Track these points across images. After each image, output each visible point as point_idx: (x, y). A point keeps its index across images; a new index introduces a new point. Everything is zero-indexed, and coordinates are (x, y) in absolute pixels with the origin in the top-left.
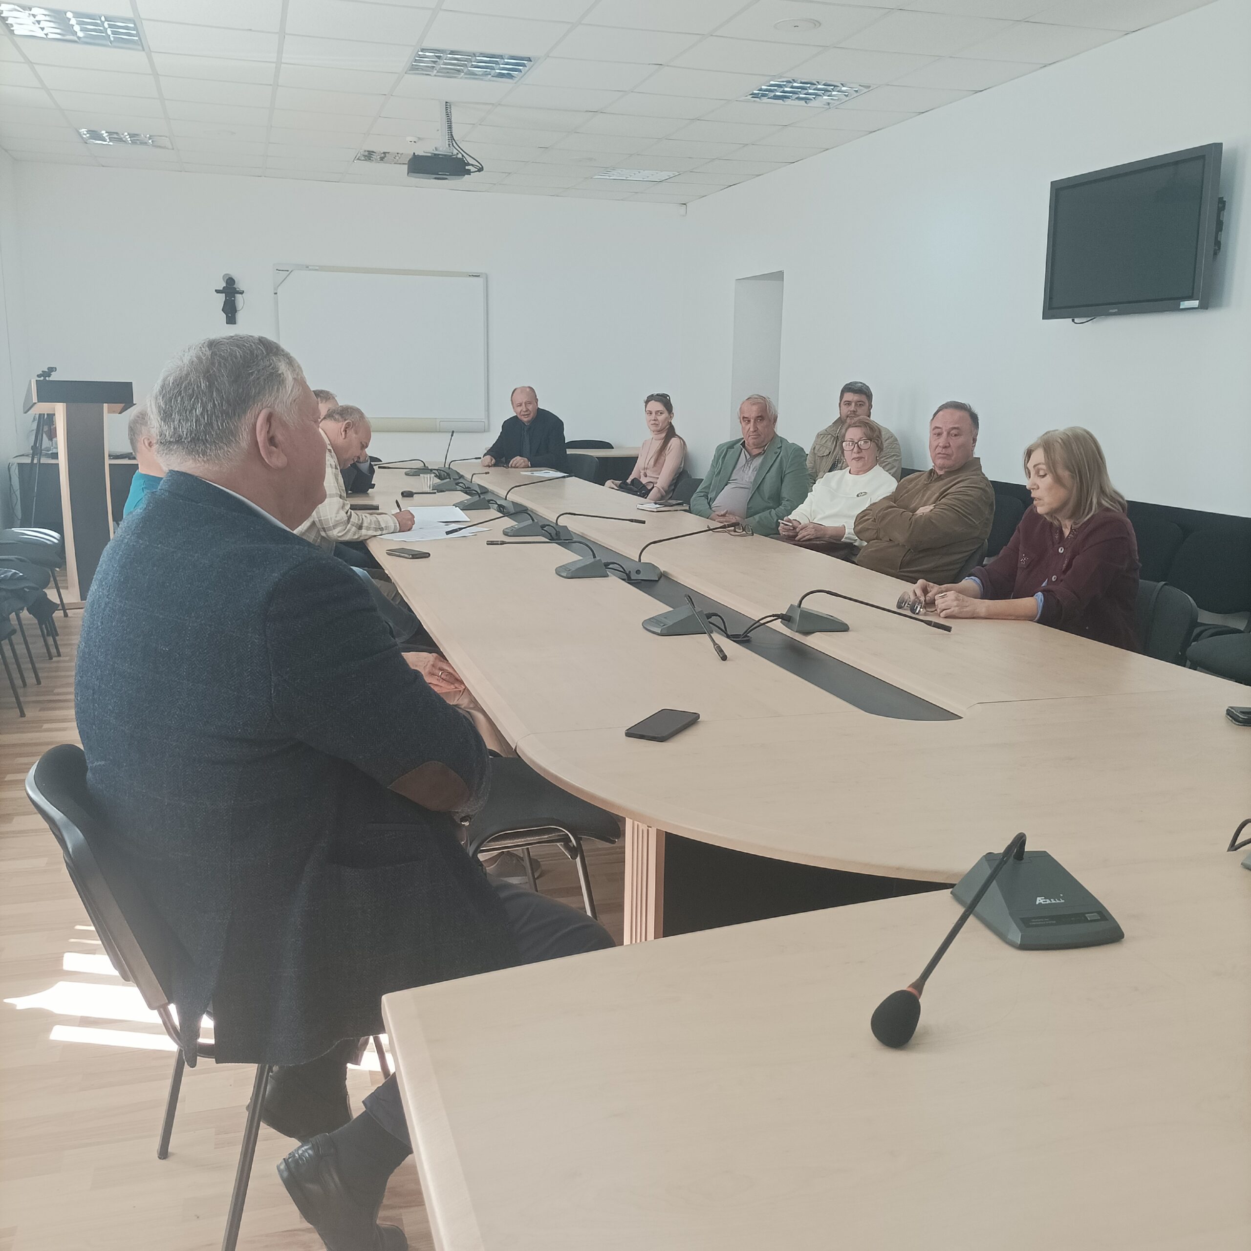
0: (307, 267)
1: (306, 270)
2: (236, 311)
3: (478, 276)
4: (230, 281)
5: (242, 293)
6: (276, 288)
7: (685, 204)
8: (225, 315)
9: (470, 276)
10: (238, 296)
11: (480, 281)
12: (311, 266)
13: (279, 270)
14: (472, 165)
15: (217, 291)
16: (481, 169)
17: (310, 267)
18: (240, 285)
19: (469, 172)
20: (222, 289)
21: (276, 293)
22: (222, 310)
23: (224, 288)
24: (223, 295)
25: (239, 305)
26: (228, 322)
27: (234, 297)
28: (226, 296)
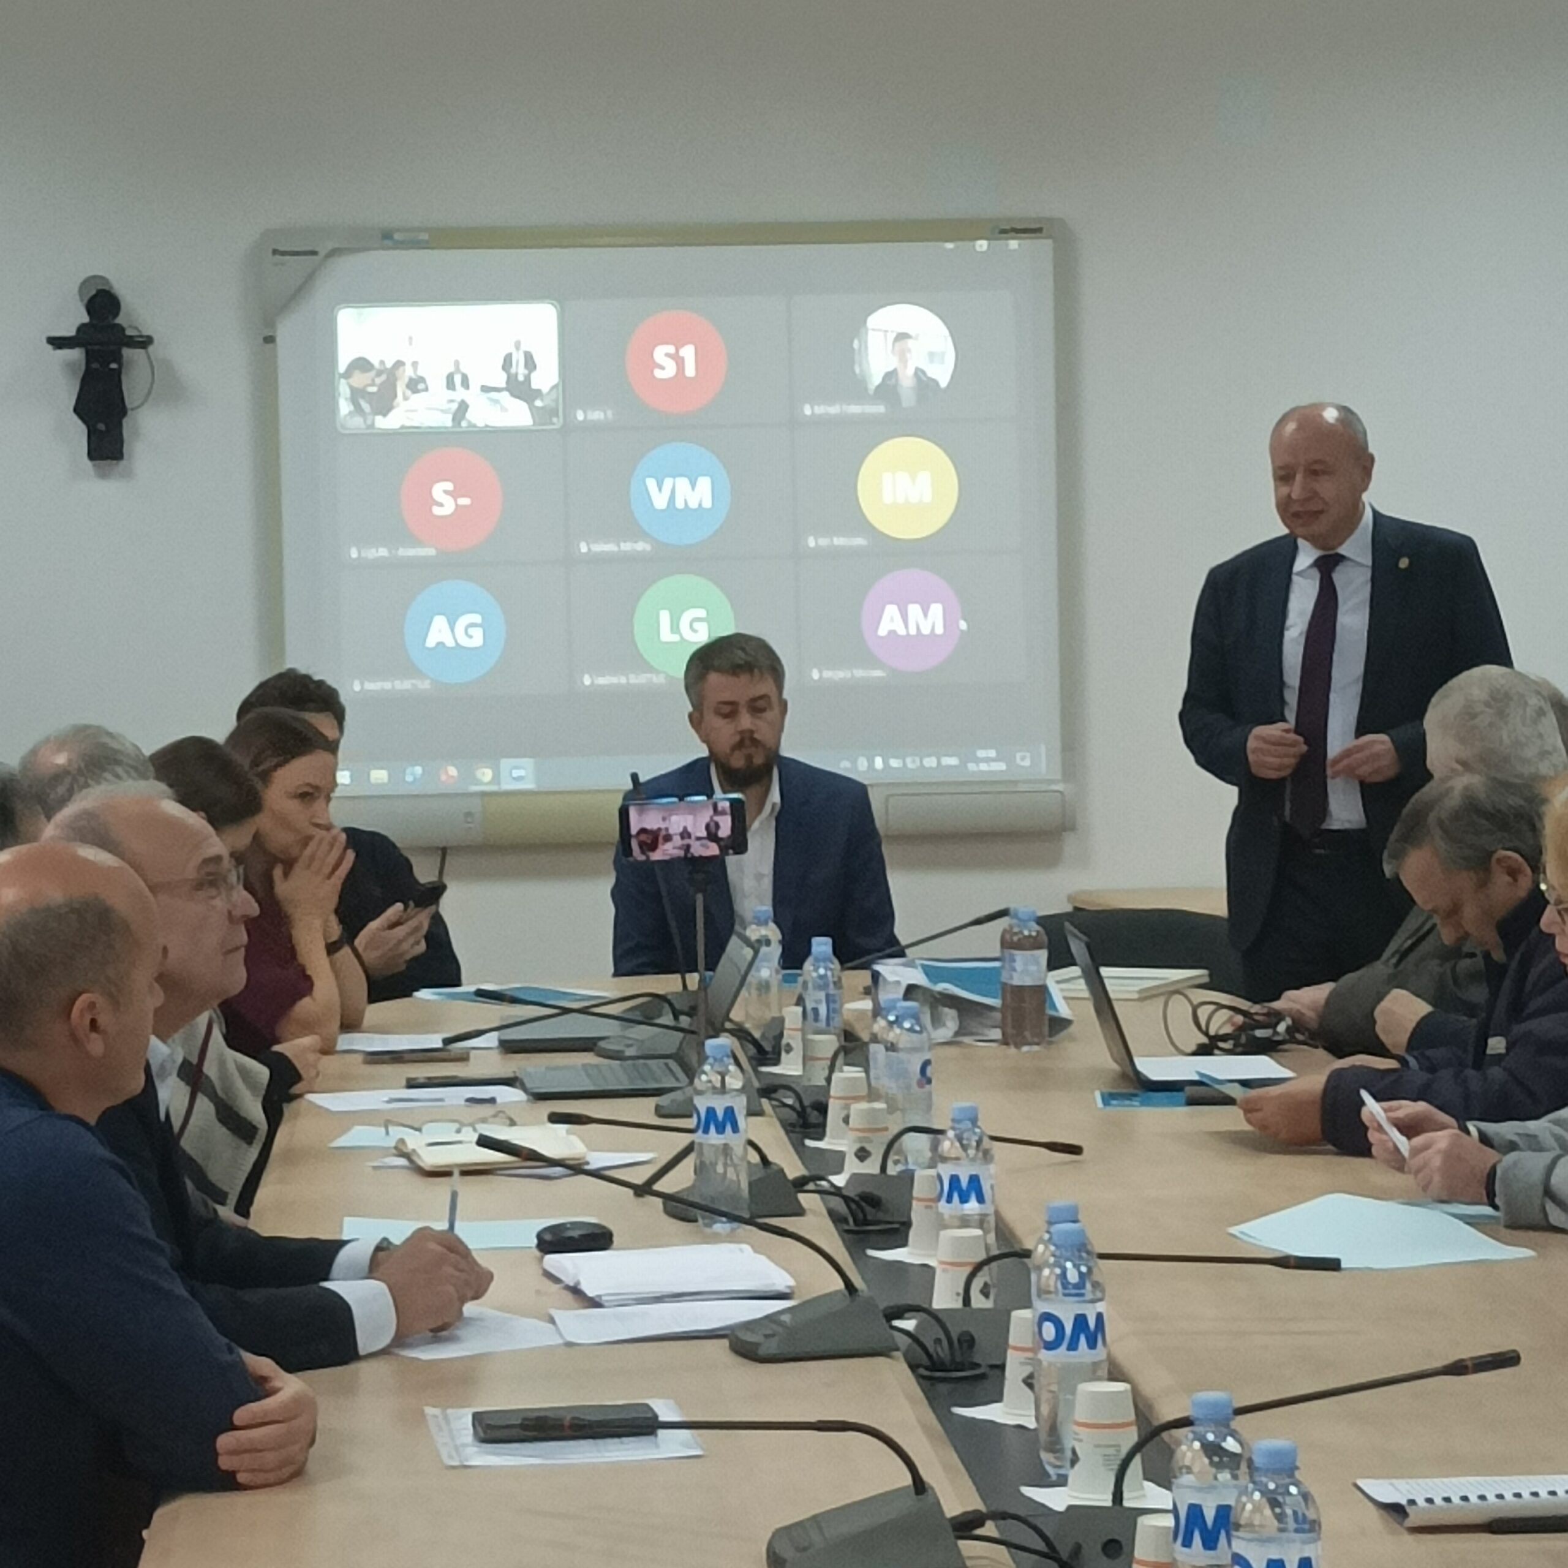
0: (387, 235)
1: (384, 248)
2: (123, 411)
3: (1036, 230)
6: (270, 321)
9: (1004, 231)
11: (1044, 246)
12: (398, 230)
13: (281, 252)
15: (57, 343)
17: (397, 236)
22: (75, 410)
23: (82, 328)
24: (76, 355)
25: (133, 386)
26: (94, 453)
27: (118, 358)
28: (90, 357)
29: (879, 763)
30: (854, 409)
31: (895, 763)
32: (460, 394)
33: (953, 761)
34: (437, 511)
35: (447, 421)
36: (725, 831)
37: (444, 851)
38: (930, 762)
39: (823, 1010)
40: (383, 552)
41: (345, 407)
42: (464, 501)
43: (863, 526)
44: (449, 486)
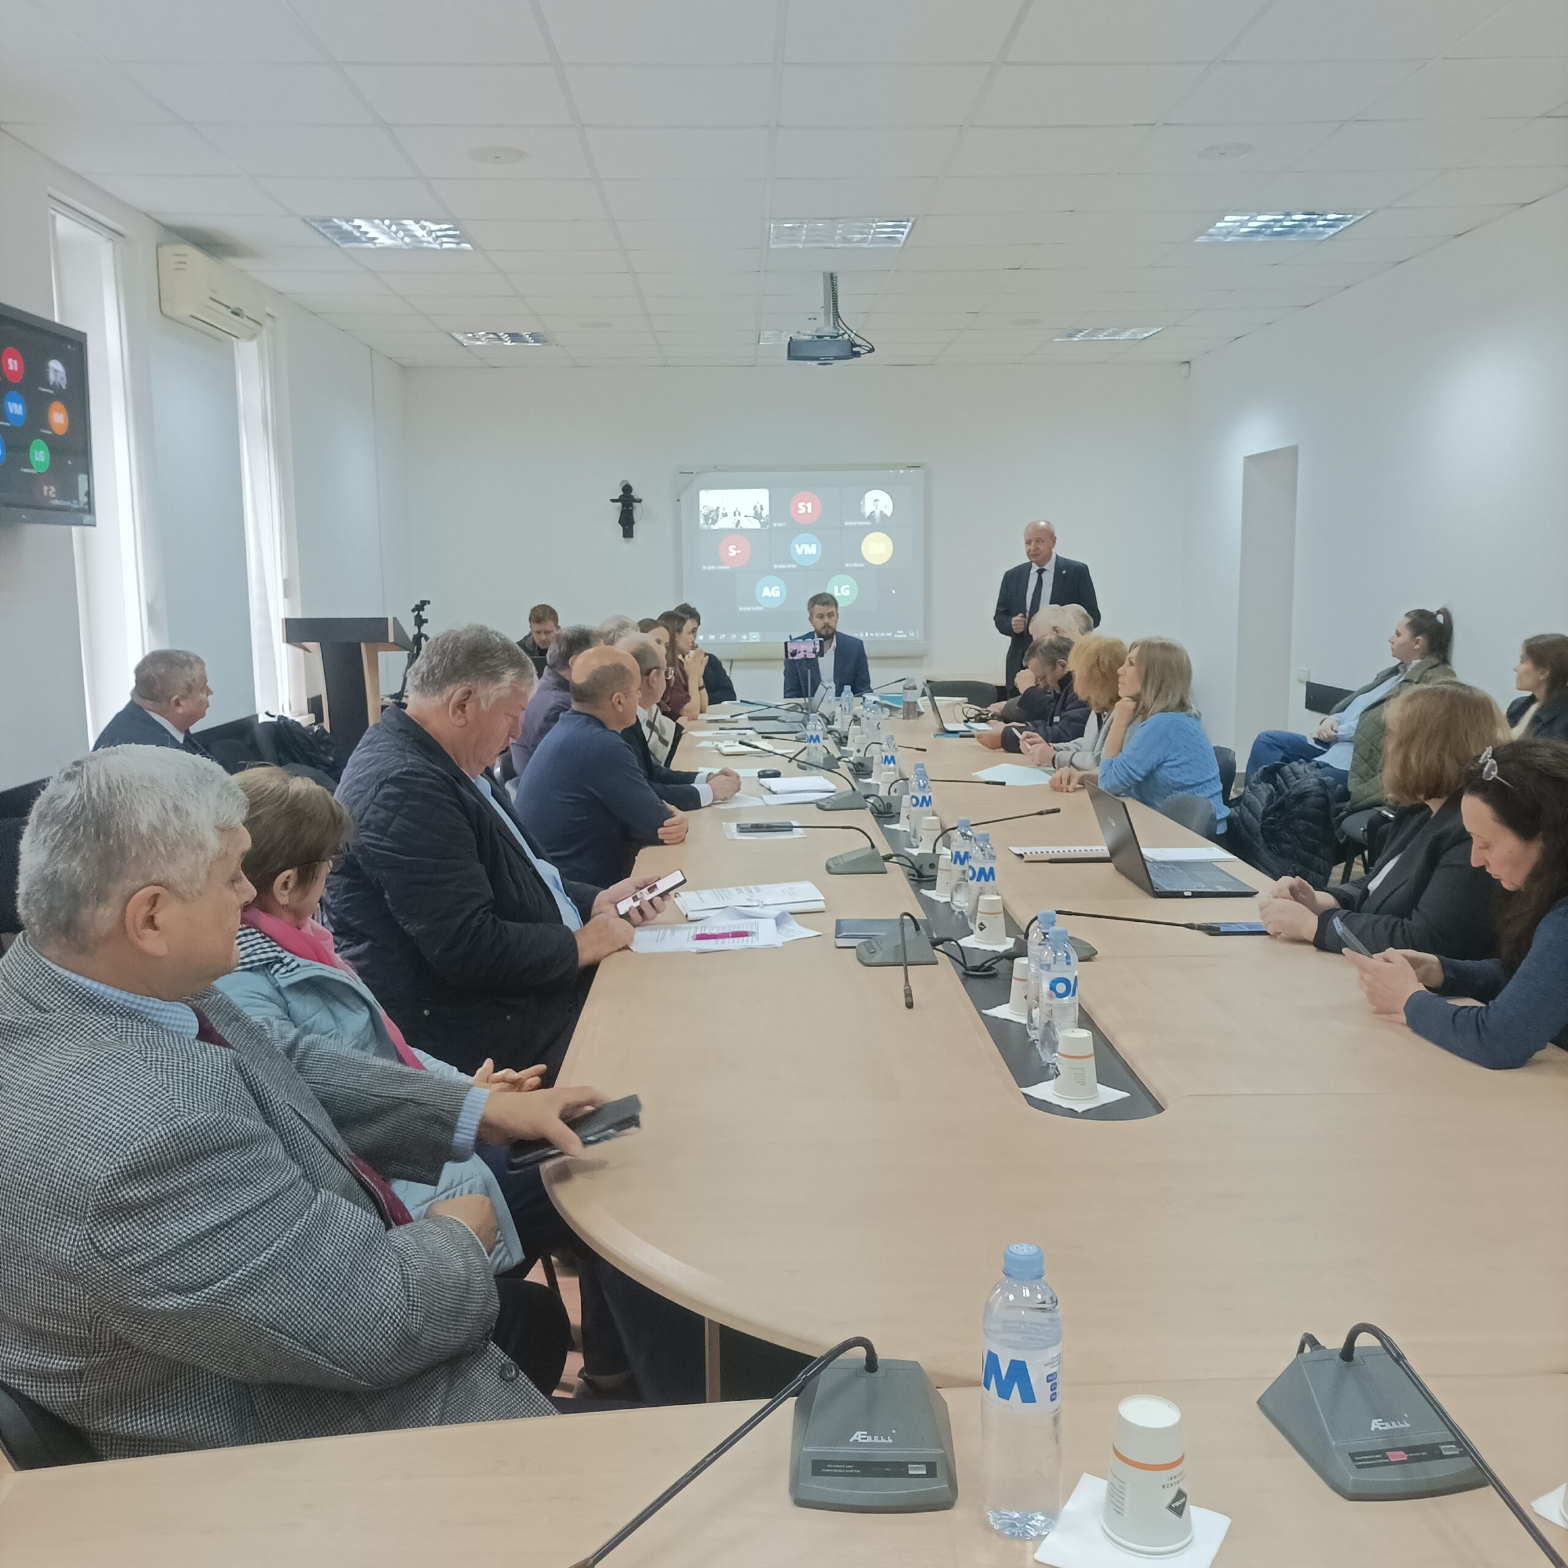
0: (715, 468)
1: (715, 471)
2: (633, 523)
3: (919, 467)
4: (627, 489)
5: (640, 501)
6: (678, 495)
7: (1188, 362)
8: (621, 528)
9: (909, 467)
10: (635, 504)
11: (920, 471)
12: (719, 466)
13: (683, 473)
14: (860, 346)
15: (613, 501)
16: (872, 350)
17: (719, 468)
18: (635, 494)
19: (857, 354)
20: (617, 498)
21: (678, 500)
22: (619, 522)
23: (621, 496)
24: (619, 504)
25: (636, 515)
26: (625, 536)
27: (632, 506)
28: (623, 505)
29: (867, 634)
30: (861, 523)
31: (871, 635)
32: (738, 518)
33: (889, 634)
34: (730, 555)
35: (734, 526)
36: (818, 651)
37: (732, 661)
38: (883, 634)
39: (847, 708)
40: (713, 567)
41: (702, 521)
42: (739, 552)
43: (863, 560)
44: (734, 547)
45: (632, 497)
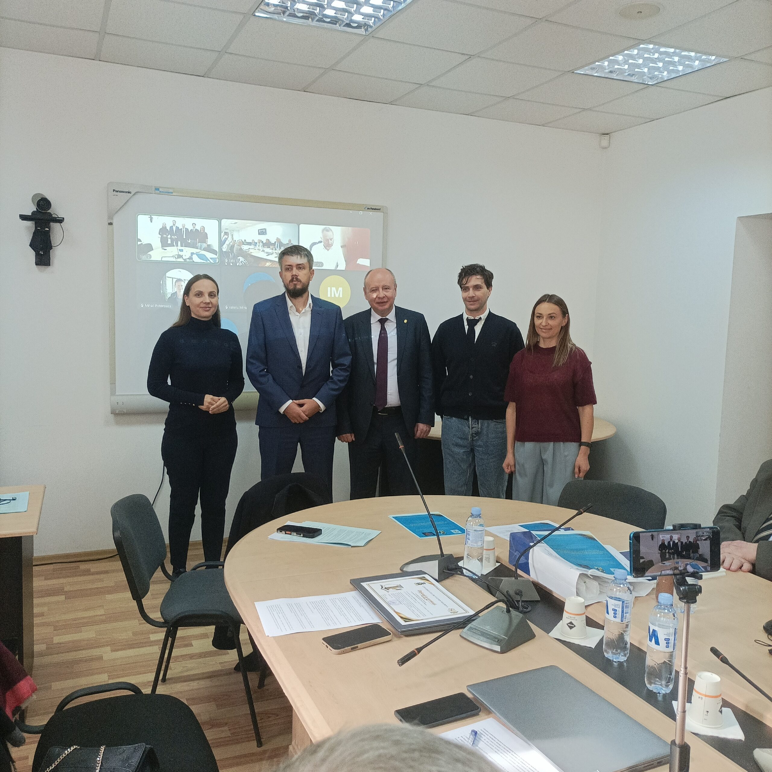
0: (157, 189)
1: (156, 194)
2: (51, 248)
3: (378, 209)
4: (44, 203)
5: (60, 221)
6: (111, 217)
7: (608, 134)
8: (34, 253)
9: (368, 209)
10: (55, 225)
11: (379, 215)
12: (161, 188)
13: (117, 191)
15: (23, 218)
18: (57, 210)
20: (29, 214)
21: (111, 224)
22: (31, 245)
23: (33, 213)
24: (32, 223)
25: (55, 238)
26: (38, 263)
27: (49, 226)
28: (37, 225)
45: (50, 214)
